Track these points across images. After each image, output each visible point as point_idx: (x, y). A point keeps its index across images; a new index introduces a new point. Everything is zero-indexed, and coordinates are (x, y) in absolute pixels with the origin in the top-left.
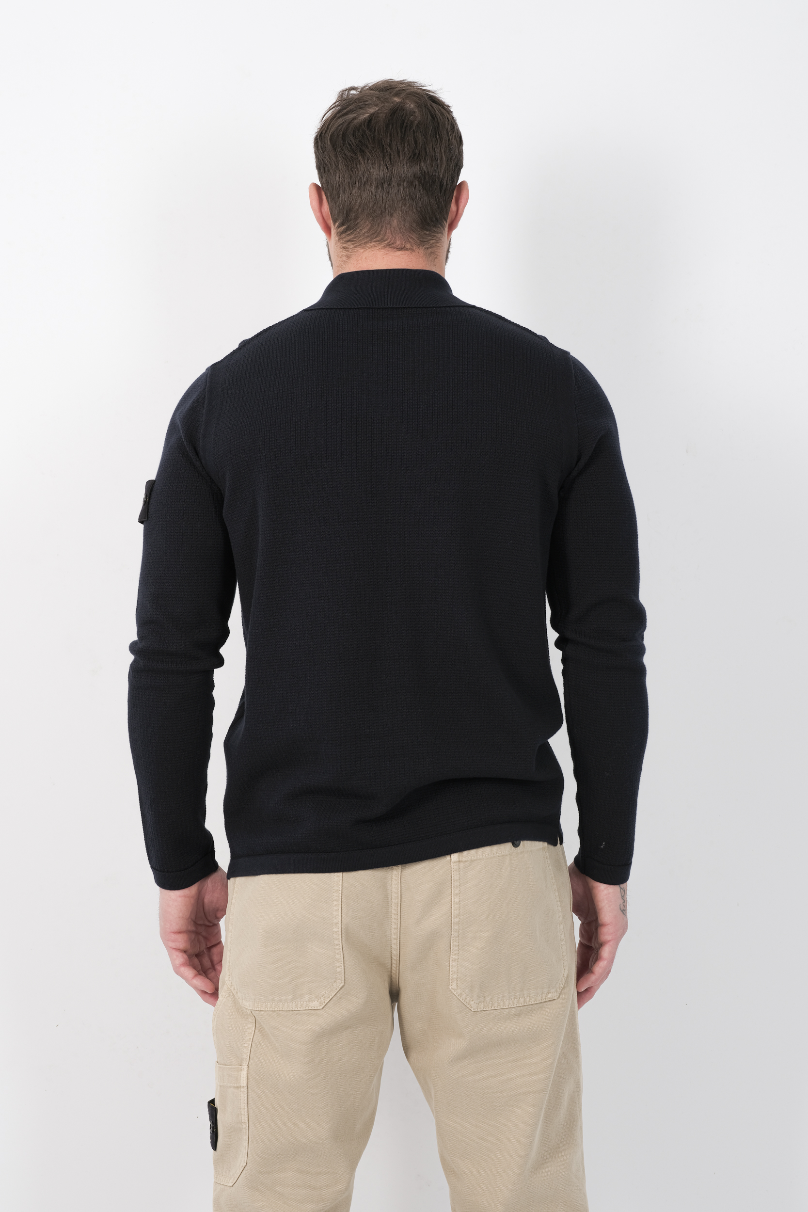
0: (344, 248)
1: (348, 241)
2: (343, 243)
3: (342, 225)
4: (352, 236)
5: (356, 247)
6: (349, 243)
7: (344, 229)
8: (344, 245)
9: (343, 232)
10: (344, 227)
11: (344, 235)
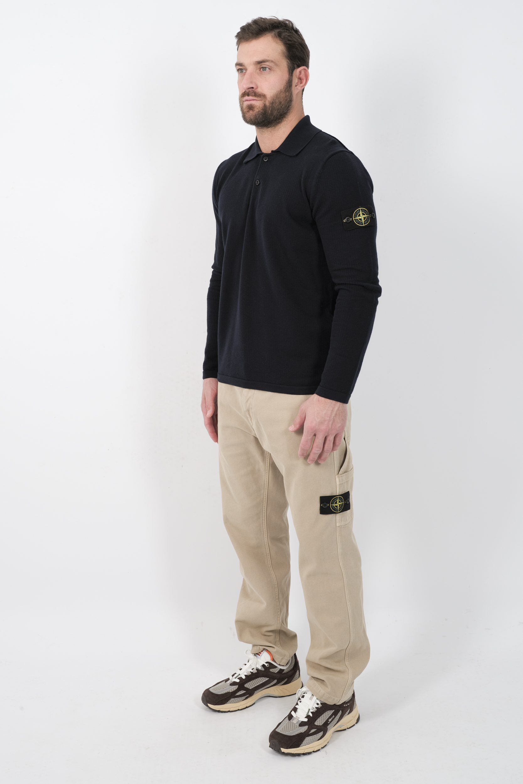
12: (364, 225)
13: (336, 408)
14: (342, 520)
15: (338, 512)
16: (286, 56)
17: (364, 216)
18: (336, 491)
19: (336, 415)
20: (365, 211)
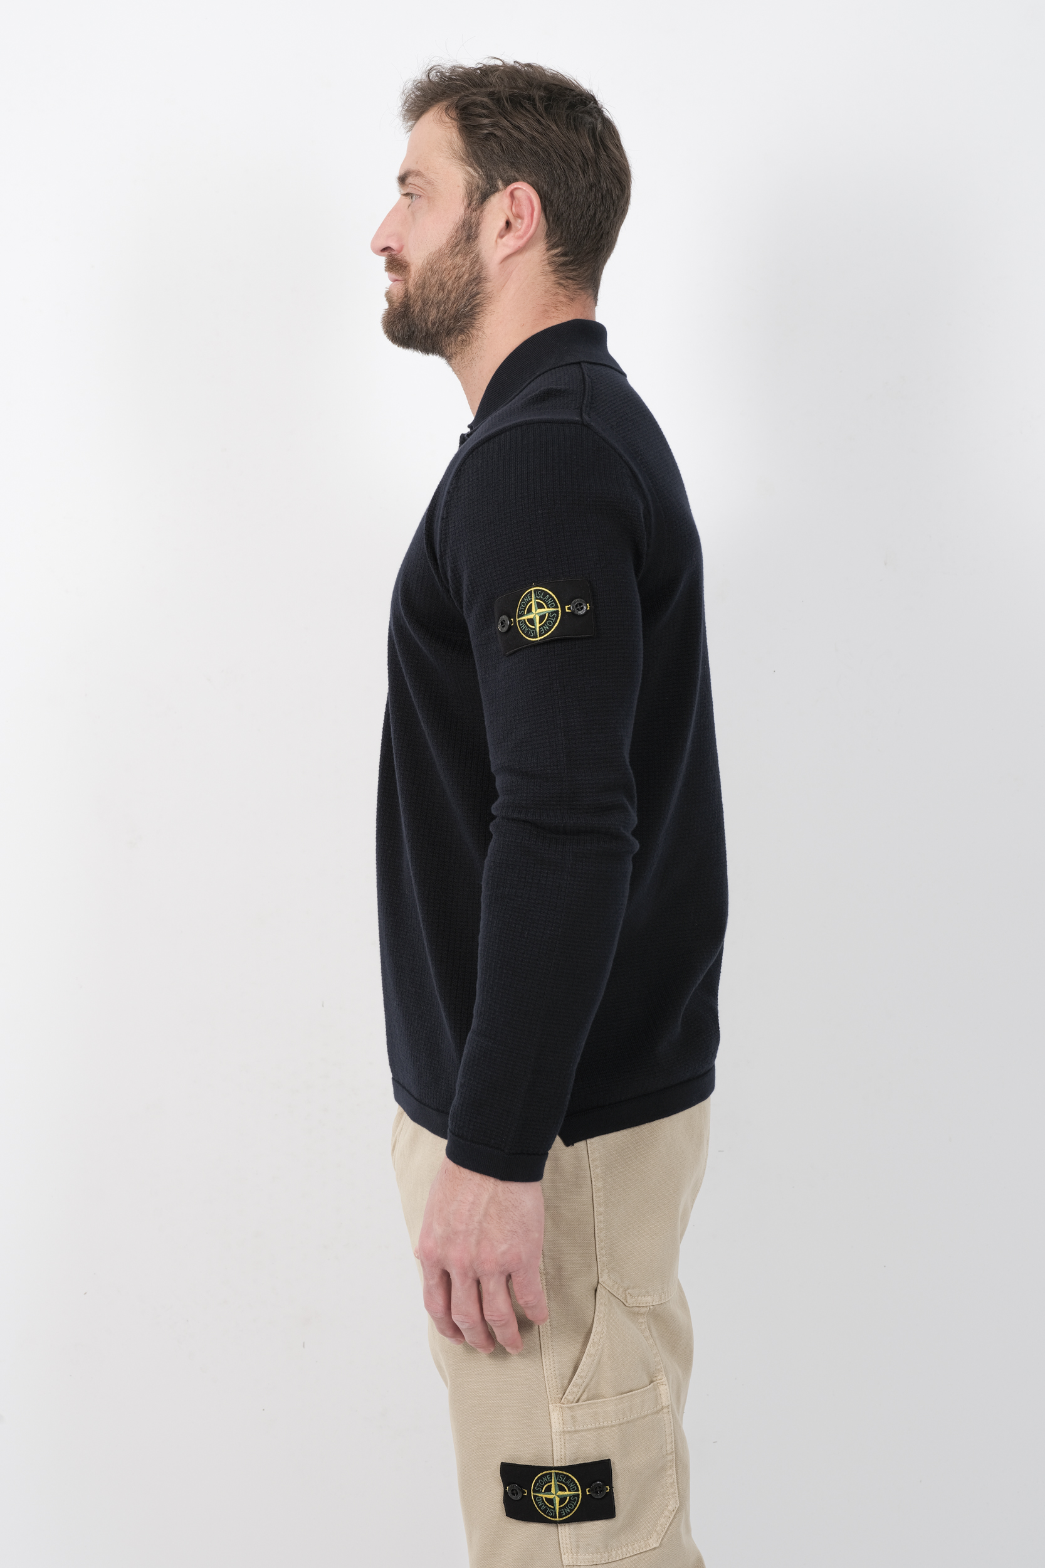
0: (559, 284)
1: (570, 278)
2: (561, 278)
3: (564, 254)
4: (574, 273)
5: (580, 289)
6: (570, 281)
7: (567, 261)
8: (561, 281)
9: (563, 264)
10: (566, 259)
11: (562, 269)
12: (539, 638)
13: (485, 1197)
14: (578, 1547)
15: (557, 1519)
16: (462, 160)
17: (543, 610)
18: (551, 1452)
19: (486, 1214)
20: (544, 596)
